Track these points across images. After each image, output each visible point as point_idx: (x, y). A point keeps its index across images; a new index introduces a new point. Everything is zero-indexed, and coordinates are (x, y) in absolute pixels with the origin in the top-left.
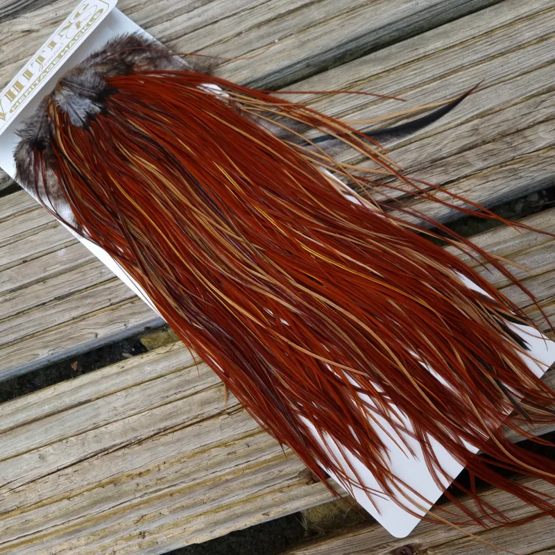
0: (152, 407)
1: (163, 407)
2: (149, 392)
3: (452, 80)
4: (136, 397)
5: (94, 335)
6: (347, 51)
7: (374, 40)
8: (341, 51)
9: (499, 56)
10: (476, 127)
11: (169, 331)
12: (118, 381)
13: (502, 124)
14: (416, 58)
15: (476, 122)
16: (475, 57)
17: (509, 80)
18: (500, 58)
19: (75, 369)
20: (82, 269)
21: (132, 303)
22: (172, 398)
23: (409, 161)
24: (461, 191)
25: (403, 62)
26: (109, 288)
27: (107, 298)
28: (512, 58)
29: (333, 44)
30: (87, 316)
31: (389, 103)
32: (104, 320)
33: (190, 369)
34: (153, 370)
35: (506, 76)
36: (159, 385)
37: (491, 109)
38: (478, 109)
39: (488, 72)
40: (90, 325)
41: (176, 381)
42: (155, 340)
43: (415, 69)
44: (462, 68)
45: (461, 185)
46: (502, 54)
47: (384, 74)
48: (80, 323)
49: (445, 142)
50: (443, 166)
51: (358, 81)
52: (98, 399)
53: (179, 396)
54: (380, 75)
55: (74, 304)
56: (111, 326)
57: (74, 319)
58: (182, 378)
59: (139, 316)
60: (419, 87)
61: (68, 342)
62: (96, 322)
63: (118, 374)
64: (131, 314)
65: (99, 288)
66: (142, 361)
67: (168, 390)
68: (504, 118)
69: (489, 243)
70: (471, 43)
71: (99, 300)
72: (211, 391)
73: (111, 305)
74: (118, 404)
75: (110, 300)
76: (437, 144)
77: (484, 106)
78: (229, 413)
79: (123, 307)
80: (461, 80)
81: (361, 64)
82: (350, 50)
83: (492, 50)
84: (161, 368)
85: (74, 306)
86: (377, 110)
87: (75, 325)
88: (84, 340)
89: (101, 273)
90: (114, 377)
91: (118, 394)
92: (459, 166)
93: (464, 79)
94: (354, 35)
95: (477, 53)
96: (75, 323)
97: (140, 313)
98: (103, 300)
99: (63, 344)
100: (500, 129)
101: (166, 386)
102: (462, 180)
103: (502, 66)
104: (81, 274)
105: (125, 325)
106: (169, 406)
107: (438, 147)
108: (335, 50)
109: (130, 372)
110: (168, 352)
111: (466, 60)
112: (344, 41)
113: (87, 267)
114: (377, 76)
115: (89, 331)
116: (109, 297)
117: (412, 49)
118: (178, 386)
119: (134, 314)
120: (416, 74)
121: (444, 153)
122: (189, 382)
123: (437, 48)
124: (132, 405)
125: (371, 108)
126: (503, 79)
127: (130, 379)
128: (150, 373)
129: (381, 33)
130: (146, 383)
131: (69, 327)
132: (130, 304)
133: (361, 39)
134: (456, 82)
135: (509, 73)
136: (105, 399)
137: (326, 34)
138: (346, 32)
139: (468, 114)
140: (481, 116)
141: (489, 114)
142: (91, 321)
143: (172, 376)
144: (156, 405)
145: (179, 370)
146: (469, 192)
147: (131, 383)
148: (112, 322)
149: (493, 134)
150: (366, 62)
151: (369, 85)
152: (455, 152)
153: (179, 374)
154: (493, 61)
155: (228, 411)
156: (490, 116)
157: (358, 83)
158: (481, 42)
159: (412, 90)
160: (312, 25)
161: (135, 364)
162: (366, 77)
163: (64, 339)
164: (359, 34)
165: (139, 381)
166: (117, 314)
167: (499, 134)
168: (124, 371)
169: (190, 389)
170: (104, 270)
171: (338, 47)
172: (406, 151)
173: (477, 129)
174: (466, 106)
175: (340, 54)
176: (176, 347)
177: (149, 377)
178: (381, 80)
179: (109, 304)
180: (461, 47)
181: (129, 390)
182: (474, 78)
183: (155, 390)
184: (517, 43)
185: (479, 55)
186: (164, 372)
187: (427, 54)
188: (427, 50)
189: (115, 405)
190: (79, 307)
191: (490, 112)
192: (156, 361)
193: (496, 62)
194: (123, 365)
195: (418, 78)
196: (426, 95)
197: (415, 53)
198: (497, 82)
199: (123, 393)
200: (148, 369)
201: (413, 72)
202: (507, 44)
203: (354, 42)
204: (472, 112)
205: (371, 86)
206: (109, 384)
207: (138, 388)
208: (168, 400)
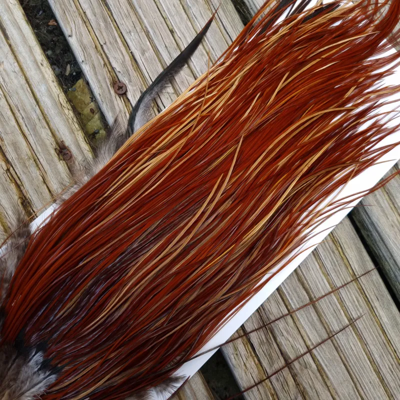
0: (8, 97)
1: (8, 107)
2: (21, 92)
3: (351, 337)
4: (16, 81)
5: (70, 34)
6: (370, 232)
7: (384, 256)
8: (370, 226)
9: (379, 378)
10: (308, 366)
11: (92, 104)
12: (29, 62)
13: (314, 390)
14: (370, 300)
15: (314, 366)
16: (376, 356)
17: (358, 391)
18: (378, 379)
19: (50, 24)
20: (132, 14)
21: (105, 64)
22: (18, 114)
23: (269, 307)
24: (245, 359)
25: (364, 288)
26: (116, 41)
27: (107, 41)
28: (379, 391)
29: (374, 219)
30: (89, 25)
31: (322, 280)
32: (85, 41)
33: (47, 127)
34: (42, 94)
35: (361, 387)
36: (29, 101)
37: (327, 377)
38: (326, 365)
39: (363, 370)
40: (79, 28)
41: (34, 116)
42: (83, 92)
43: (358, 301)
44: (365, 344)
45: (251, 359)
46: (382, 380)
47: (351, 271)
48: (80, 19)
49: (290, 339)
50: (267, 340)
51: (341, 248)
52: (10, 46)
53: (21, 121)
54: (349, 269)
55: (97, 11)
56: (80, 48)
57: (85, 13)
58: (37, 121)
59: (93, 73)
60: (342, 307)
61: (61, 11)
62: (83, 34)
63: (35, 61)
64: (93, 65)
65: (115, 32)
66: (50, 82)
67: (24, 110)
68: (320, 392)
69: (197, 395)
70: (390, 350)
71: (104, 34)
72: (28, 150)
73: (101, 46)
74: (6, 65)
75: (105, 44)
76: (288, 332)
77: (330, 371)
78: (8, 170)
79: (100, 57)
80: (352, 346)
81: (358, 249)
82: (372, 235)
83: (385, 371)
84: (46, 101)
85: (96, 11)
86: (314, 269)
87: (77, 14)
88: (65, 24)
89: (130, 32)
90: (32, 58)
91: (16, 64)
92: (269, 355)
93: (354, 348)
94: (385, 237)
95: (380, 357)
96: (80, 14)
97: (96, 74)
98: (104, 37)
99: (59, 6)
100: (309, 390)
101: (28, 108)
102: (256, 359)
103: (370, 382)
104: (127, 14)
105: (83, 61)
106: (10, 113)
107: (285, 333)
108: (369, 221)
109: (38, 72)
110: (61, 105)
111: (372, 347)
112: (378, 229)
113: (134, 18)
114: (348, 265)
115: (73, 29)
116: (108, 43)
117: (377, 295)
118: (29, 118)
119: (94, 67)
120: (354, 302)
121: (280, 339)
122: (34, 129)
123: (381, 318)
124: (7, 79)
125: (316, 263)
126: (358, 385)
127: (32, 73)
128: (39, 91)
129: (391, 262)
130: (29, 89)
131: (75, 9)
132: (102, 63)
133: (382, 243)
134: (350, 340)
135: (365, 390)
136: (10, 52)
137: (383, 211)
138: (387, 230)
139: (321, 357)
140: (320, 369)
141: (322, 376)
142: (83, 29)
143: (38, 111)
144: (10, 101)
145: (45, 118)
146: (244, 368)
147: (28, 74)
148: (84, 48)
149: (304, 383)
150: (360, 253)
151: (339, 259)
152: (282, 348)
153: (41, 118)
154: (374, 373)
155: (11, 169)
156: (320, 378)
157: (340, 248)
158: (391, 359)
159: (338, 300)
160: (390, 196)
161: (46, 76)
162: (346, 254)
163: (63, 6)
164: (386, 242)
165: (31, 82)
166: (92, 52)
167: (304, 388)
168: (38, 66)
169: (28, 130)
170: (132, 34)
171: (372, 224)
172: (278, 303)
173: (306, 368)
174: (328, 354)
175: (367, 226)
176: (66, 111)
177: (35, 90)
178: (344, 269)
179: (102, 43)
180: (385, 341)
181: (21, 74)
182: (356, 358)
183: (24, 98)
184: (394, 394)
185: (378, 359)
186: (42, 104)
187: (375, 309)
188: (378, 309)
189: (5, 63)
190: (95, 16)
191: (325, 377)
192: (51, 95)
193: (374, 377)
194: (45, 65)
195: (350, 304)
196: (335, 314)
197: (374, 298)
198: (355, 379)
199: (17, 69)
200: (43, 88)
201: (355, 300)
202: (392, 384)
203: (379, 238)
204: (323, 361)
205: (337, 261)
206: (24, 54)
207: (23, 81)
208: (16, 111)
